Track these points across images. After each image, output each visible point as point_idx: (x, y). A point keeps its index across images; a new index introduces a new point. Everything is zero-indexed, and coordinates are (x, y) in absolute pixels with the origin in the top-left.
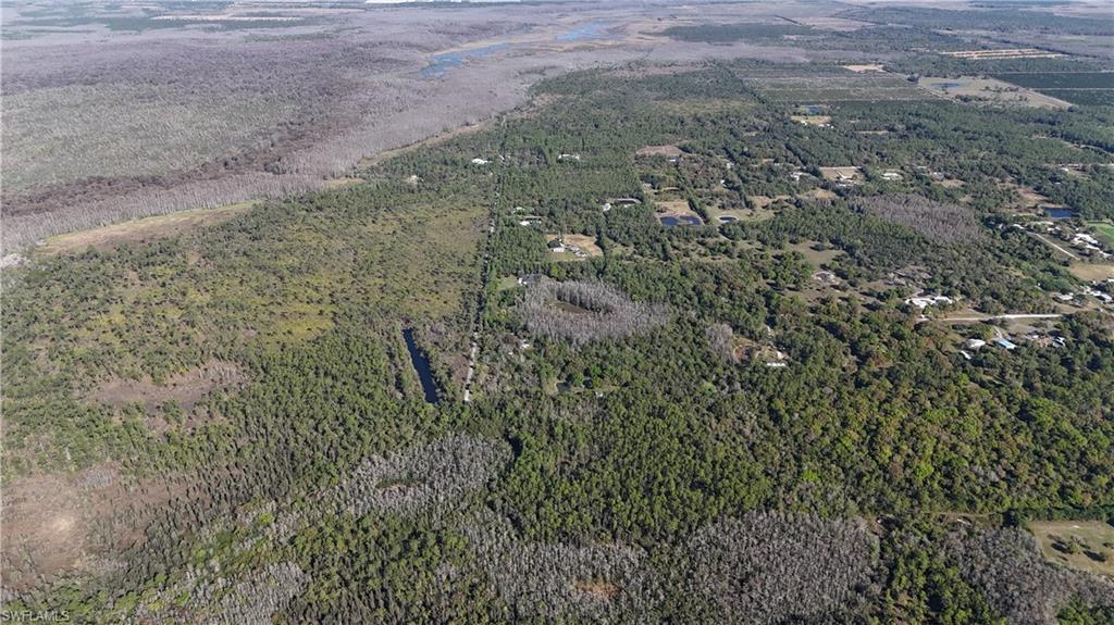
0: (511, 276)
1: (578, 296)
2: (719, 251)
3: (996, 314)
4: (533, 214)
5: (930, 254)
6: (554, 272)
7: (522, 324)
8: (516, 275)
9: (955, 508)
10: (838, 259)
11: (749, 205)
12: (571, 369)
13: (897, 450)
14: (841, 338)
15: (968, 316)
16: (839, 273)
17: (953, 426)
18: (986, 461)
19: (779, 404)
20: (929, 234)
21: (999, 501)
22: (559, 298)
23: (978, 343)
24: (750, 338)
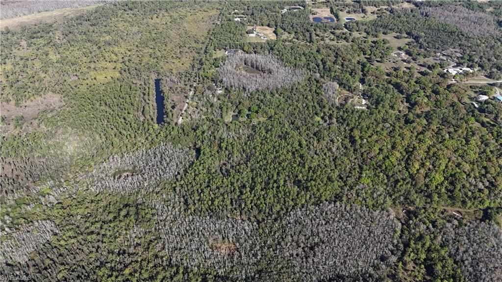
0: (223, 50)
1: (255, 63)
2: (342, 38)
3: (497, 80)
4: (243, 14)
5: (464, 42)
6: (246, 48)
7: (220, 79)
8: (225, 49)
9: (453, 205)
10: (409, 44)
11: (364, 11)
12: (241, 107)
13: (423, 165)
14: (402, 92)
15: (481, 80)
16: (408, 53)
17: (460, 151)
18: (477, 174)
19: (356, 133)
20: (465, 30)
21: (482, 202)
22: (245, 64)
23: (484, 98)
24: (349, 90)
